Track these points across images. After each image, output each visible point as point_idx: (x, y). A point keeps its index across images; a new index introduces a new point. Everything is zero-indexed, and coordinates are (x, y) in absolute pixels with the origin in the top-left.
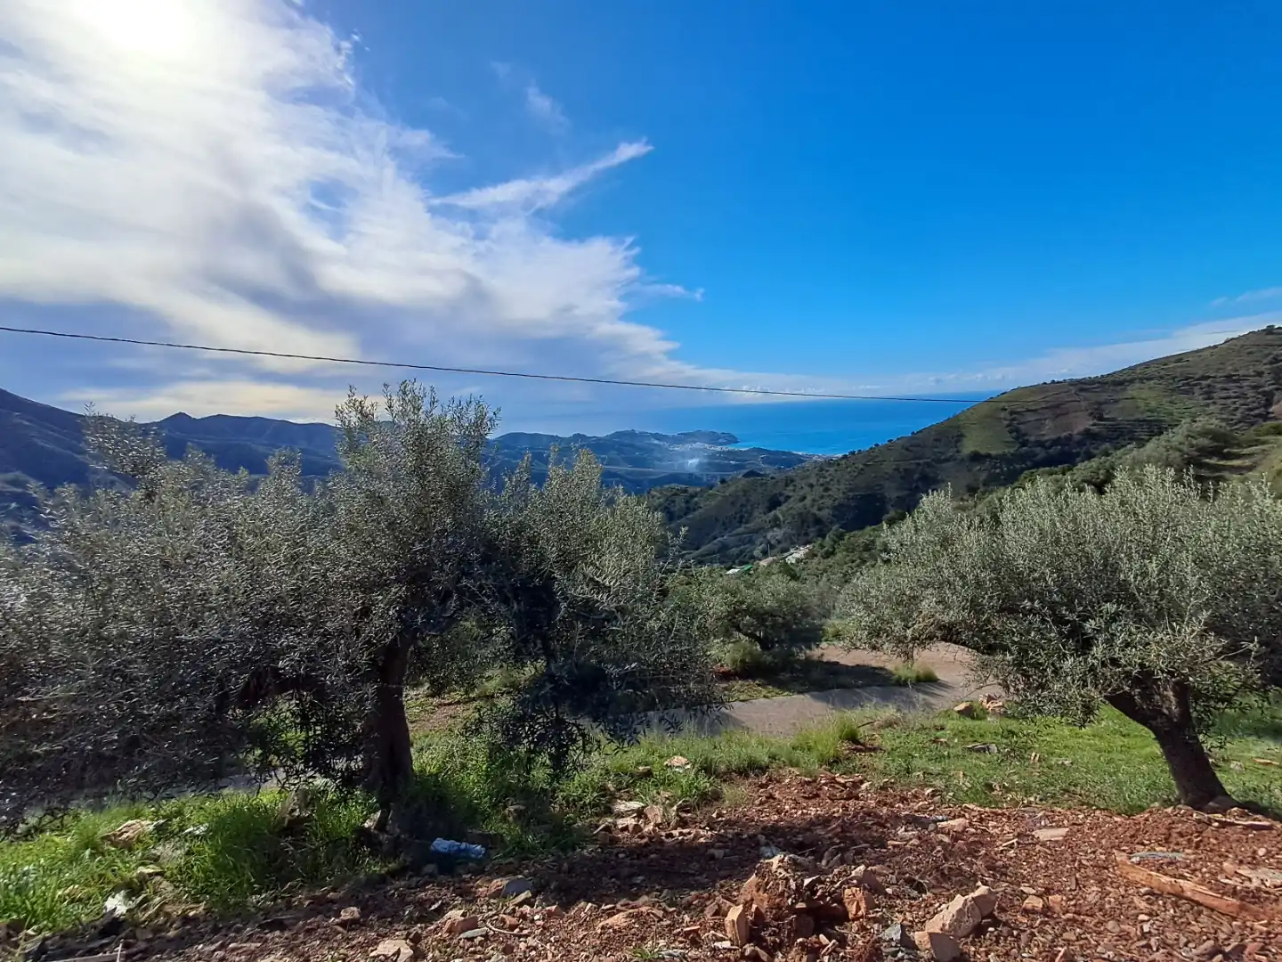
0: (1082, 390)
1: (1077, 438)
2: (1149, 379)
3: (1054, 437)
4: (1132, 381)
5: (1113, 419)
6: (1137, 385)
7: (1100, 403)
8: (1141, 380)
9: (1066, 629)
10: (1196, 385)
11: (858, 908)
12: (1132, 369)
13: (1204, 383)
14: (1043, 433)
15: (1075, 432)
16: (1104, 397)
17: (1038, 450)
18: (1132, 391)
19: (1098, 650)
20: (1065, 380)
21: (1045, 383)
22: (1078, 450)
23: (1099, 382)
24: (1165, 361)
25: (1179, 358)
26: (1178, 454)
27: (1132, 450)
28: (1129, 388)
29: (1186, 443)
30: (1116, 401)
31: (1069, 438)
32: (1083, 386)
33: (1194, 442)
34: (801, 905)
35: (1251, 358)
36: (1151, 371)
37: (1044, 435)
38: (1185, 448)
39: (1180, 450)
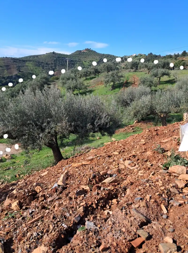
0: (14, 61)
1: (14, 77)
2: (31, 61)
3: (7, 76)
4: (27, 61)
5: (23, 72)
6: (28, 62)
7: (19, 67)
8: (29, 61)
9: (38, 127)
10: (41, 64)
11: (40, 190)
12: (27, 57)
13: (42, 64)
14: (4, 74)
15: (13, 75)
16: (20, 65)
17: (3, 80)
18: (27, 64)
19: (47, 131)
20: (9, 57)
21: (4, 57)
22: (14, 80)
23: (19, 60)
24: (34, 56)
25: (37, 56)
26: (39, 83)
27: (29, 81)
28: (26, 63)
29: (41, 80)
30: (23, 66)
31: (12, 77)
32: (15, 60)
33: (42, 80)
34: (30, 194)
35: (51, 59)
36: (31, 59)
37: (5, 75)
38: (41, 82)
39: (39, 82)
